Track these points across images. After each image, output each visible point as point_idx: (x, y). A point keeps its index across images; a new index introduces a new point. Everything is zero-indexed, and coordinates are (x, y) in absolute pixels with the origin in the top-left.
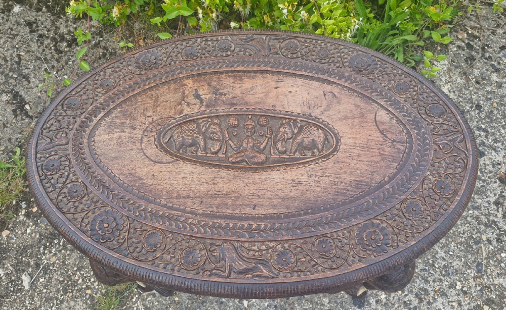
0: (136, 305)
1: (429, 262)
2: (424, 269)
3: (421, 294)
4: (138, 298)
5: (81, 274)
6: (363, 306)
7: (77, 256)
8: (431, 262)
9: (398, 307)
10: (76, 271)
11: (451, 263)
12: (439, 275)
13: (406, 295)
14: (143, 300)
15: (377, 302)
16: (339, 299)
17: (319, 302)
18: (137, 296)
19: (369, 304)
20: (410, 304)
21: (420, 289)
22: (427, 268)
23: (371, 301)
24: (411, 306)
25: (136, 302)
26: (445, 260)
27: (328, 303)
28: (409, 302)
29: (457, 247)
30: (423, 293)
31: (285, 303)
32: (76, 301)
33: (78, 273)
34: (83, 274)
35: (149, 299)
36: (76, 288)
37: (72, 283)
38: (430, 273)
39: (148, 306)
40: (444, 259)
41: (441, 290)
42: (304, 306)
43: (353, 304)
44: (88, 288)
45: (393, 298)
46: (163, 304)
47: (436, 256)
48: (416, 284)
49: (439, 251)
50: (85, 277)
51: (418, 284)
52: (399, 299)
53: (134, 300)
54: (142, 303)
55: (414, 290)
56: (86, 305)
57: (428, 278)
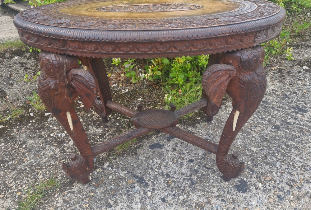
0: (57, 199)
1: (290, 164)
3: (290, 183)
4: (60, 195)
5: (15, 183)
6: (246, 191)
7: (16, 173)
8: (291, 164)
9: (275, 192)
10: (13, 181)
11: (306, 164)
12: (300, 171)
13: (278, 184)
14: (64, 196)
15: (256, 189)
16: (225, 188)
17: (209, 191)
18: (59, 194)
19: (250, 190)
20: (283, 189)
21: (288, 179)
22: (289, 167)
23: (251, 188)
24: (285, 191)
25: (58, 197)
26: (302, 162)
27: (217, 191)
28: (282, 188)
29: (308, 155)
30: (292, 182)
31: (181, 192)
32: (5, 200)
33: (14, 182)
34: (18, 183)
35: (69, 195)
36: (8, 192)
37: (6, 189)
38: (293, 170)
39: (67, 200)
40: (300, 162)
41: (305, 179)
42: (197, 193)
43: (237, 190)
44: (19, 191)
45: (269, 186)
46: (80, 198)
47: (294, 160)
48: (284, 177)
49: (295, 157)
50: (19, 185)
51: (286, 176)
52: (274, 187)
53: (56, 196)
54: (62, 198)
55: (284, 180)
56: (14, 202)
57: (292, 173)
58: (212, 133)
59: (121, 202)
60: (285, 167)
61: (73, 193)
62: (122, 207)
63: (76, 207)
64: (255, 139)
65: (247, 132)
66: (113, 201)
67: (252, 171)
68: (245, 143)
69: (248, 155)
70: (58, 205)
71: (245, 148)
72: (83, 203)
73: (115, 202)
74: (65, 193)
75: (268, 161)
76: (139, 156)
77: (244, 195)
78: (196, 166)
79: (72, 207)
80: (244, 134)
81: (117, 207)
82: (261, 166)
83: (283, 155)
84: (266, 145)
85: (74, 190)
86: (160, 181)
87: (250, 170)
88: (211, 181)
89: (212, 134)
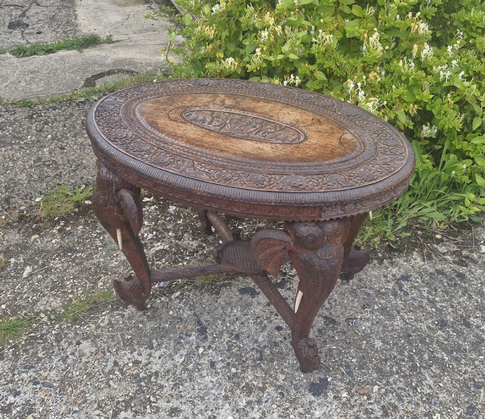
0: (103, 317)
1: (412, 384)
2: (403, 389)
3: (389, 409)
5: (73, 281)
6: (319, 395)
7: (79, 269)
8: (414, 384)
9: (357, 412)
10: (71, 279)
11: (437, 393)
12: (418, 399)
13: (371, 404)
14: (111, 316)
15: (335, 397)
16: (296, 380)
17: (273, 375)
18: (108, 312)
19: (326, 396)
20: (372, 413)
21: (390, 404)
22: (407, 389)
23: (328, 394)
24: (372, 416)
26: (432, 389)
27: (283, 380)
28: (371, 411)
29: (452, 382)
30: (391, 408)
31: (239, 364)
32: (55, 299)
33: (72, 280)
34: (75, 282)
35: (117, 317)
36: (62, 290)
37: (61, 286)
38: (409, 394)
39: (113, 322)
40: (430, 388)
41: (414, 413)
42: (257, 373)
43: (308, 390)
44: (72, 293)
45: (356, 400)
46: (127, 325)
47: (423, 382)
48: (387, 398)
49: (428, 378)
50: (75, 285)
51: (390, 398)
52: (361, 404)
53: (104, 313)
54: (109, 318)
55: (382, 402)
56: (62, 304)
57: (403, 397)
58: (337, 298)
59: (165, 348)
60: (401, 385)
61: (123, 316)
62: (163, 354)
63: (118, 334)
64: (393, 330)
65: (389, 315)
66: (158, 342)
67: (350, 373)
68: (372, 330)
69: (361, 349)
70: (102, 324)
71: (366, 337)
72: (127, 332)
73: (159, 345)
74: (114, 314)
75: (383, 367)
76: (220, 297)
77: (313, 398)
78: (280, 338)
79: (114, 332)
80: (381, 317)
81: (158, 352)
82: (368, 371)
83: (413, 368)
84: (400, 345)
85: (125, 313)
86: (223, 340)
87: (348, 370)
88: (284, 364)
89: (335, 301)
